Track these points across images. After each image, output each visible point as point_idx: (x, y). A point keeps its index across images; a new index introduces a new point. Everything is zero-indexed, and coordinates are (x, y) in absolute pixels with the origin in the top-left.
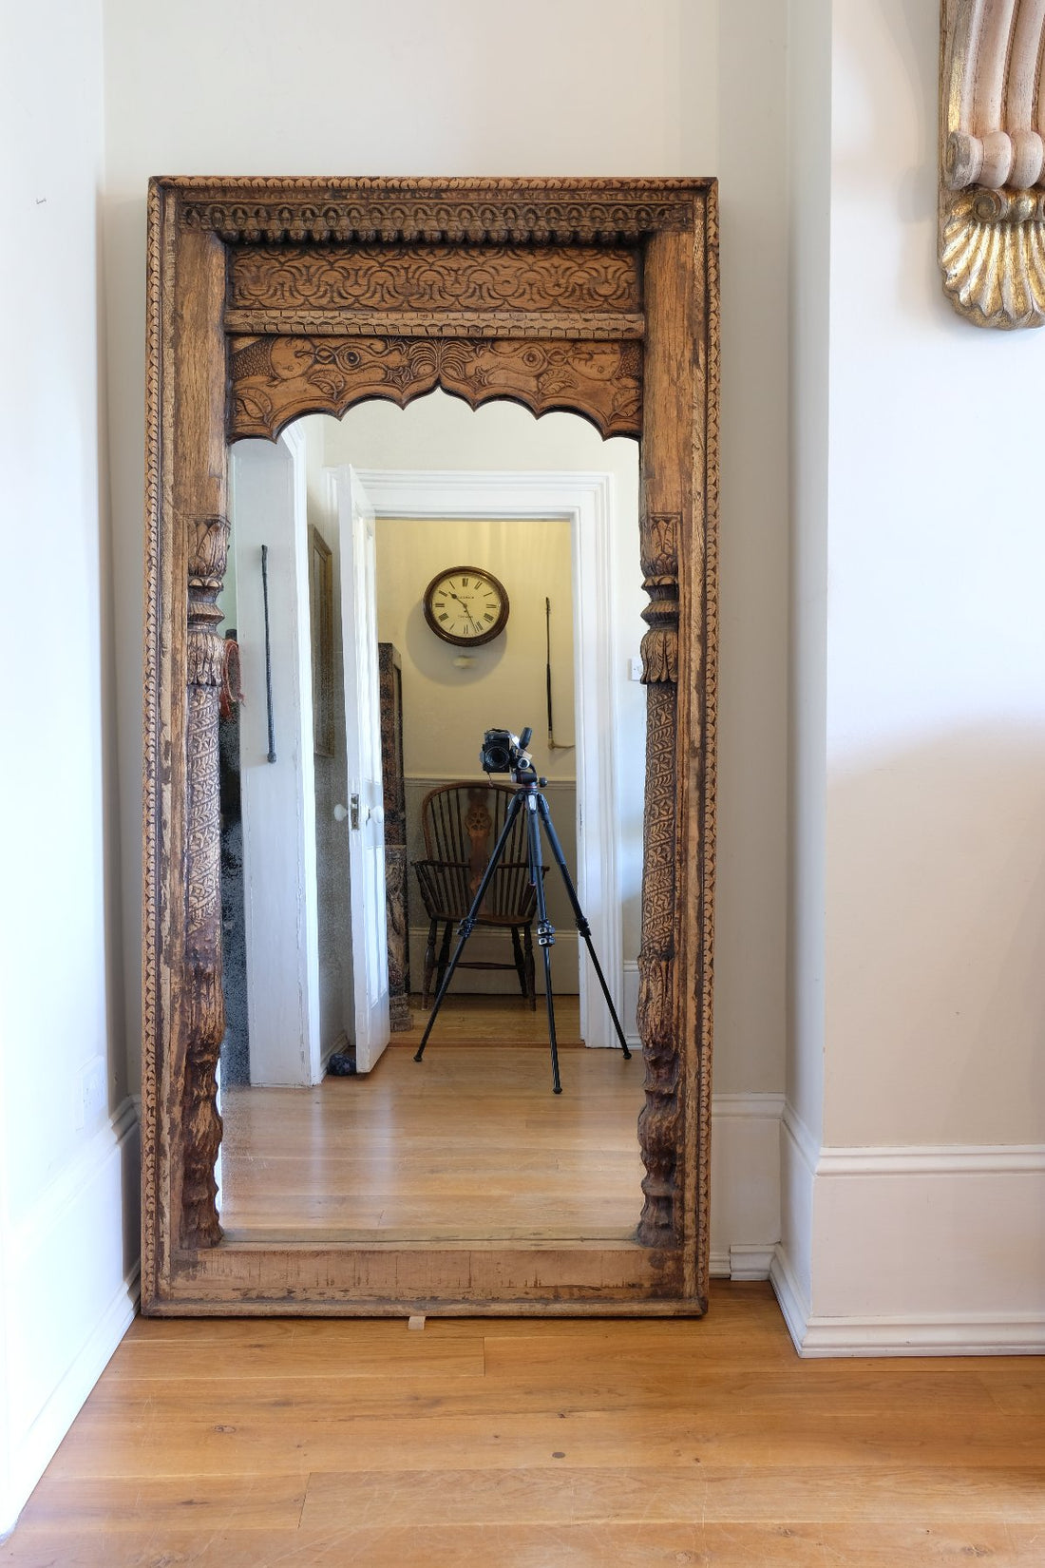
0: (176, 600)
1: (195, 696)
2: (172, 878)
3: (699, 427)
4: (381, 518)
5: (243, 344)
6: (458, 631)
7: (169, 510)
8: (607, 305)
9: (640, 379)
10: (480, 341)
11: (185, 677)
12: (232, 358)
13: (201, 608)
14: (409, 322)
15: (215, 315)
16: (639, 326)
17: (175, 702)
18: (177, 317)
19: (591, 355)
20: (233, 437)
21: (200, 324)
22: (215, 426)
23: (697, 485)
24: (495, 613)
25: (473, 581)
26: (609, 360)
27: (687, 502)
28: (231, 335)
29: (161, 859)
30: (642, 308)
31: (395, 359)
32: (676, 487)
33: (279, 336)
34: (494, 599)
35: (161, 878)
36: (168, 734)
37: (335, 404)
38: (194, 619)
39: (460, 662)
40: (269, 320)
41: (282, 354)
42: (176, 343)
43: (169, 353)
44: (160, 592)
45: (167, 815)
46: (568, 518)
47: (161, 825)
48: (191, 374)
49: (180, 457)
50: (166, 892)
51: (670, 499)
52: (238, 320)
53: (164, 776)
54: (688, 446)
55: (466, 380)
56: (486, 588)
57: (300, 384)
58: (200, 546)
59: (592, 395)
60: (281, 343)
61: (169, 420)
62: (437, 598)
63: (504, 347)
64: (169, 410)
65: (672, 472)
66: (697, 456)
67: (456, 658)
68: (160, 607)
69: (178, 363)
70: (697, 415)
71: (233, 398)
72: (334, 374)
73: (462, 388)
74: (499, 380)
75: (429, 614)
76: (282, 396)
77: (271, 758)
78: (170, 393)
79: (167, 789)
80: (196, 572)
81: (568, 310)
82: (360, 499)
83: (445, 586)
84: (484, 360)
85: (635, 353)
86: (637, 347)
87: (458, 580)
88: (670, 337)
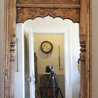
0: (8, 47)
1: (11, 62)
2: (7, 91)
3: (88, 21)
4: (34, 34)
5: (19, 9)
6: (45, 51)
7: (7, 34)
8: (74, 3)
9: (79, 14)
10: (55, 8)
11: (9, 59)
12: (17, 11)
13: (12, 49)
14: (44, 6)
15: (15, 4)
16: (79, 6)
17: (8, 63)
18: (9, 5)
19: (72, 11)
20: (17, 23)
21: (13, 6)
22: (15, 21)
23: (88, 30)
24: (51, 48)
25: (47, 43)
26: (75, 11)
27: (87, 33)
28: (17, 7)
29: (5, 88)
30: (80, 3)
31: (42, 11)
32: (85, 30)
33: (25, 7)
34: (51, 46)
35: (5, 91)
36: (6, 68)
37: (33, 18)
38: (11, 50)
39: (46, 56)
40: (23, 5)
41: (25, 10)
42: (9, 8)
43: (8, 10)
44: (6, 46)
45: (6, 81)
46: (63, 34)
47: (5, 82)
48: (11, 13)
49: (9, 26)
50: (6, 93)
51: (84, 32)
52: (18, 5)
53: (6, 75)
54: (87, 24)
55: (53, 14)
56: (49, 44)
57: (27, 15)
58: (12, 39)
59: (72, 17)
60: (25, 9)
61: (8, 20)
62: (42, 46)
63: (59, 9)
64: (8, 18)
65: (84, 28)
66: (88, 26)
67: (45, 55)
68: (6, 48)
69: (9, 12)
70: (88, 19)
71: (17, 17)
72: (33, 13)
73: (52, 15)
74: (58, 14)
75: (41, 48)
76: (25, 16)
77: (18, 71)
78: (8, 16)
79: (6, 77)
80: (11, 43)
81: (68, 4)
82: (32, 31)
83: (43, 44)
84: (56, 11)
85: (78, 10)
86: (79, 9)
87: (45, 43)
88: (84, 8)
